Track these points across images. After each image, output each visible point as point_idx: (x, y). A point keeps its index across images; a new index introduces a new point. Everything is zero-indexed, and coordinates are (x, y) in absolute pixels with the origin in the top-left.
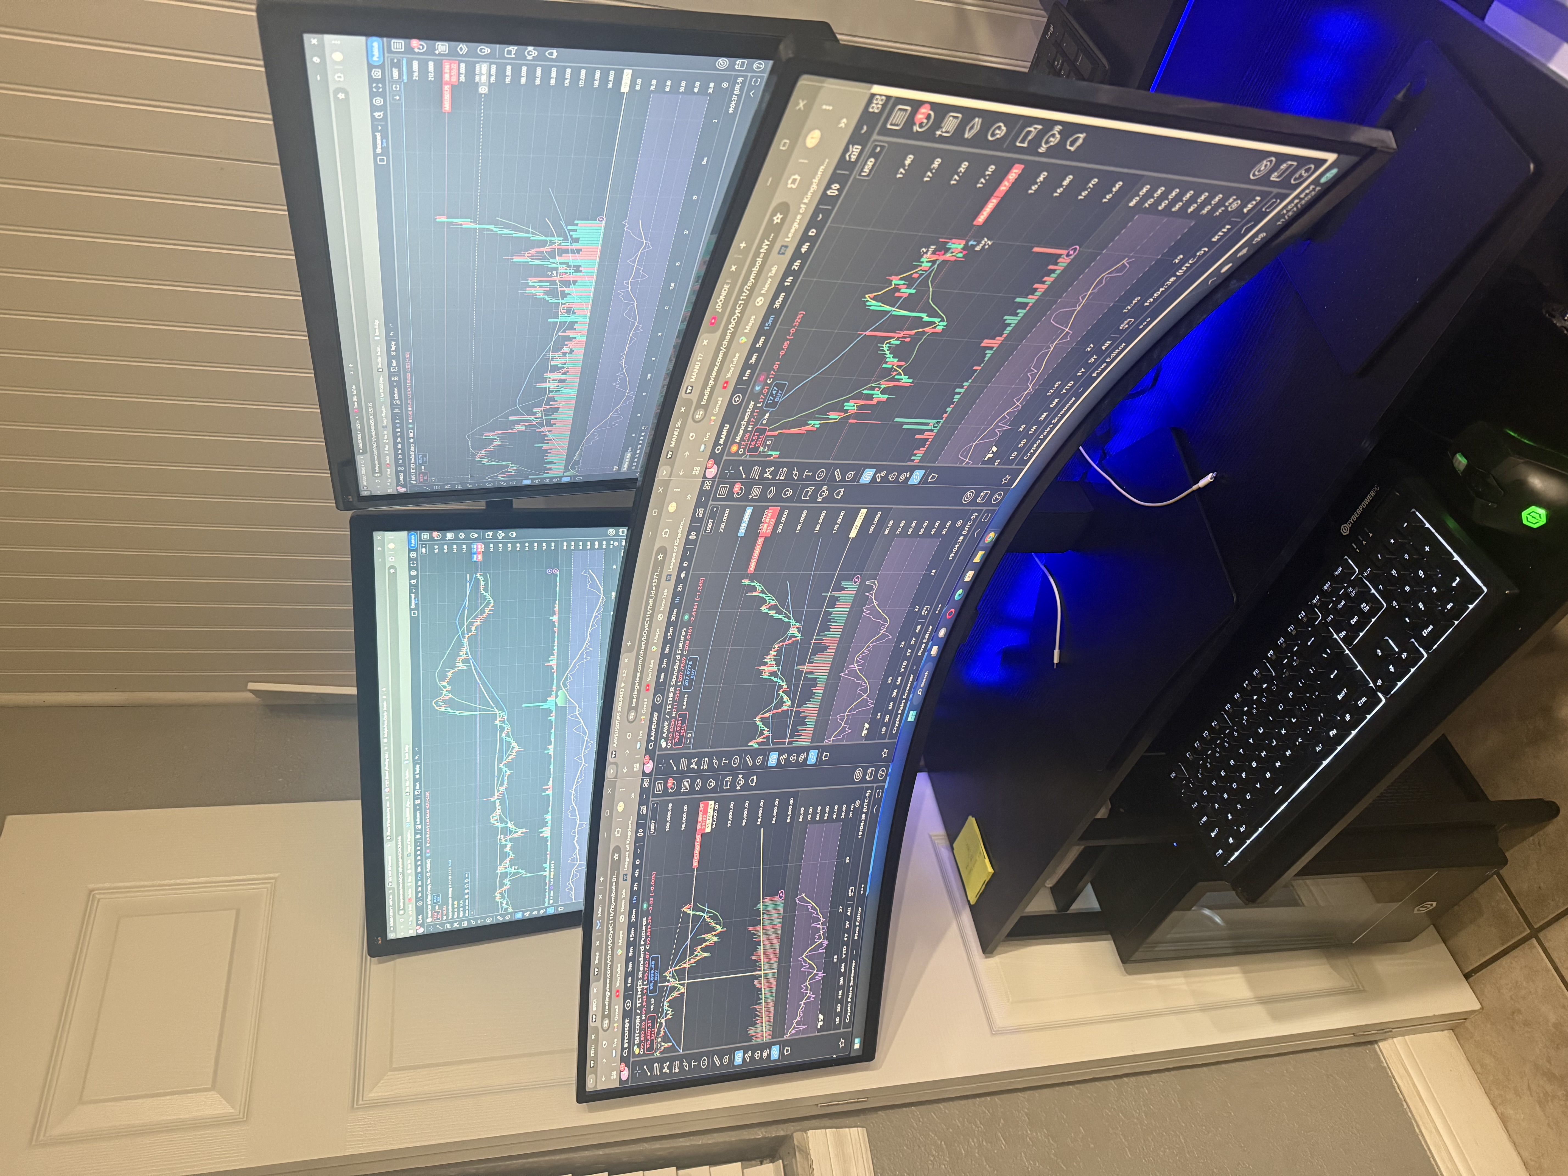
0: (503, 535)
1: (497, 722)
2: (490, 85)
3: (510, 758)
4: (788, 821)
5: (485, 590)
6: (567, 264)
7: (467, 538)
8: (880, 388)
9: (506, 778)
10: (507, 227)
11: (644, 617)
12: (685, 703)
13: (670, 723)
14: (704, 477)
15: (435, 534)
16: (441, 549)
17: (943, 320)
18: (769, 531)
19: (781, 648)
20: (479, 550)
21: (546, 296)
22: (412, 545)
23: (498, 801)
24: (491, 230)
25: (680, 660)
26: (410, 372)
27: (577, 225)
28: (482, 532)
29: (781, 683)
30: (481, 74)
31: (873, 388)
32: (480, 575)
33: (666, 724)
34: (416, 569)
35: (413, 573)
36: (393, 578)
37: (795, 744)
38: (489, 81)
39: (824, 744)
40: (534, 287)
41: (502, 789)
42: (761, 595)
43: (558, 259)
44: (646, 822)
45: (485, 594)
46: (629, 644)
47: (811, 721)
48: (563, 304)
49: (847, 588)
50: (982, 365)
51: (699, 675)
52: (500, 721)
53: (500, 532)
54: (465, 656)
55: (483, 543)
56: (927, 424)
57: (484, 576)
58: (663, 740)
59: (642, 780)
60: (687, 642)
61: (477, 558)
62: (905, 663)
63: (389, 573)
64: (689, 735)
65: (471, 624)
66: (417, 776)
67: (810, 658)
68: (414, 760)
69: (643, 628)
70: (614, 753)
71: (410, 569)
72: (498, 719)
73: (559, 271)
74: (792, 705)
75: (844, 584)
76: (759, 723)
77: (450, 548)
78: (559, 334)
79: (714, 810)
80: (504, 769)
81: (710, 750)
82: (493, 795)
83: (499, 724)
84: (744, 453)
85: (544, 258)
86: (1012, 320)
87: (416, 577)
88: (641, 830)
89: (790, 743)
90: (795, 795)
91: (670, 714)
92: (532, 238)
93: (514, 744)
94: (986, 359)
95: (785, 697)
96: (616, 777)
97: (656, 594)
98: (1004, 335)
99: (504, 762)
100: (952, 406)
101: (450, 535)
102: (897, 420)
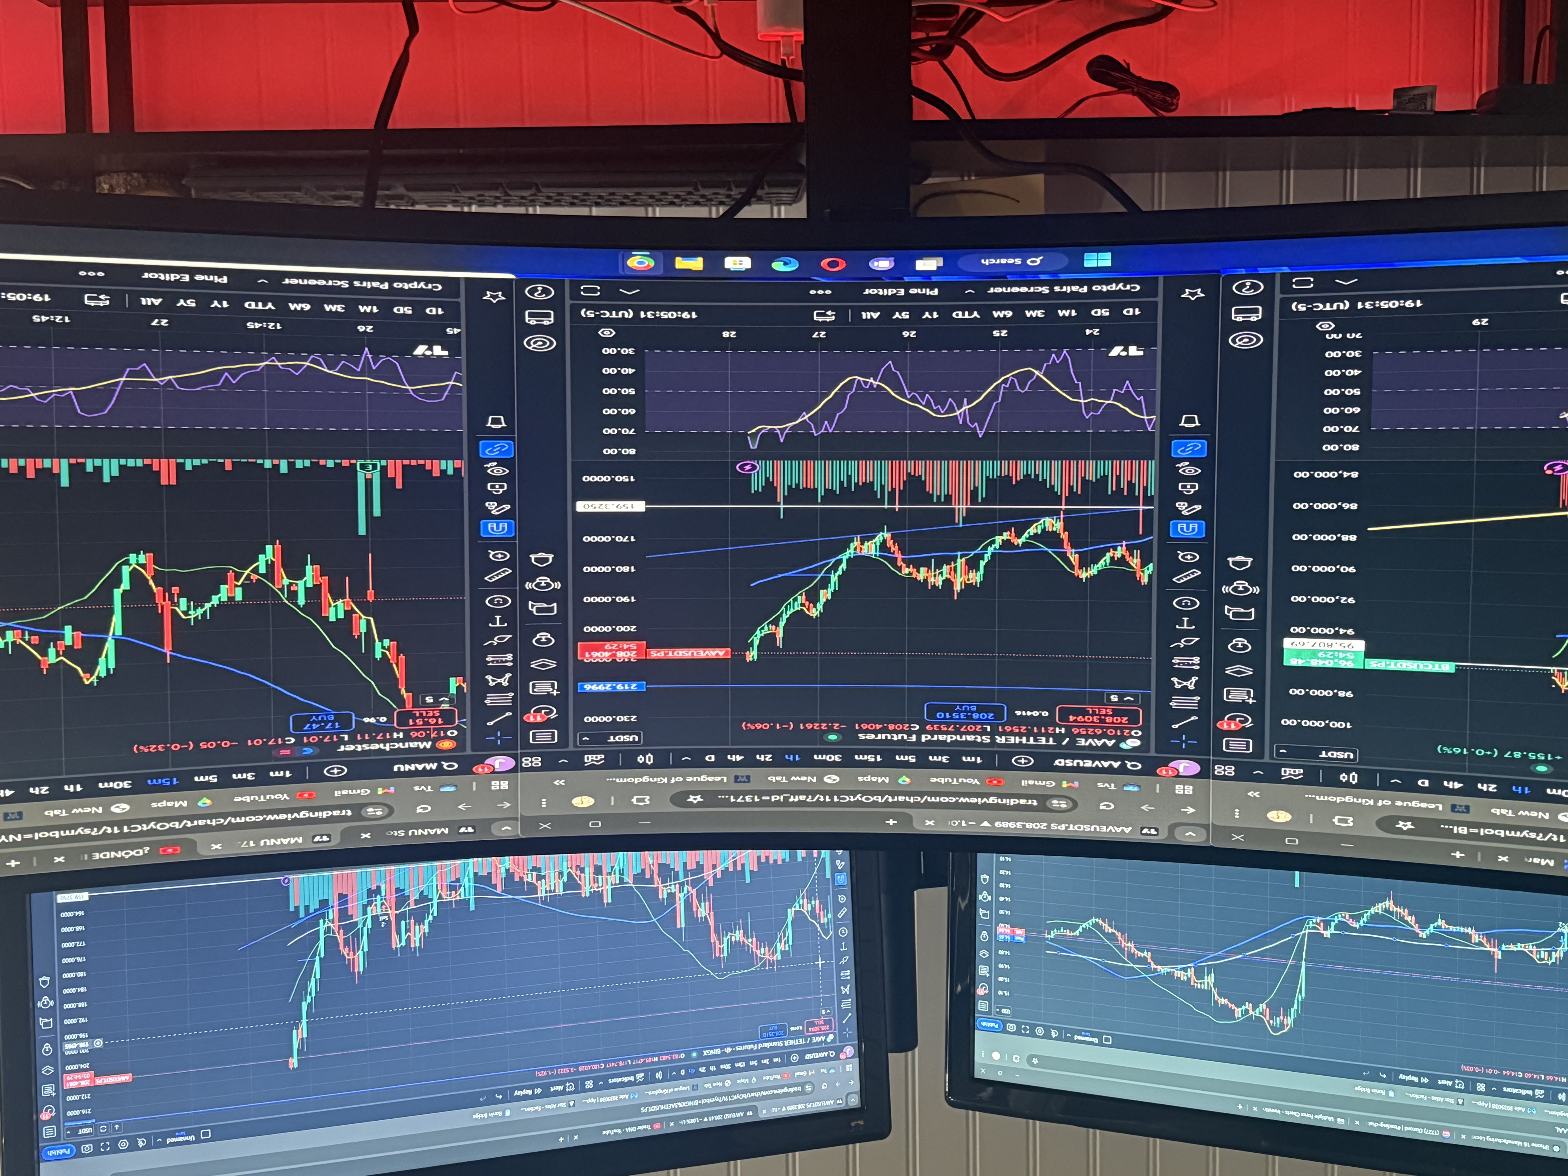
0: (985, 893)
1: (1327, 934)
2: (92, 1037)
3: (1408, 919)
4: (1355, 475)
5: (1073, 928)
6: (365, 908)
7: (988, 946)
8: (291, 584)
9: (1452, 929)
10: (304, 987)
11: (832, 804)
12: (1036, 714)
13: (1082, 736)
14: (514, 770)
15: (980, 992)
16: (1003, 986)
17: (127, 563)
18: (633, 645)
19: (908, 563)
20: (1008, 931)
21: (426, 922)
22: (997, 1026)
23: (1504, 947)
24: (310, 1005)
25: (932, 733)
26: (577, 1066)
27: (297, 908)
28: (979, 925)
29: (997, 545)
30: (78, 1048)
31: (293, 595)
32: (1049, 933)
33: (1082, 742)
34: (1033, 1027)
35: (1040, 1031)
36: (1046, 1062)
37: (1152, 491)
38: (86, 1038)
39: (1157, 431)
40: (408, 939)
41: (1476, 938)
42: (782, 624)
43: (358, 919)
44: (1323, 768)
45: (1080, 929)
46: (891, 822)
47: (1092, 470)
48: (440, 897)
49: (767, 479)
50: (220, 461)
51: (970, 697)
52: (1325, 929)
53: (980, 897)
54: (1191, 973)
55: (997, 925)
56: (369, 483)
57: (1050, 928)
58: (1123, 746)
59: (1216, 778)
60: (891, 727)
61: (1019, 935)
62: (958, 315)
63: (1037, 1066)
64: (1114, 698)
65: (1131, 956)
66: (1425, 1080)
67: (939, 502)
68: (1388, 1081)
69: (858, 804)
70: (1145, 831)
71: (1033, 1035)
72: (1322, 932)
73: (379, 913)
74: (1054, 513)
75: (756, 485)
76: (1094, 570)
77: (1003, 973)
78: (499, 891)
79: (1308, 635)
80: (1431, 929)
81: (1153, 658)
82: (1489, 955)
83: (1332, 930)
84: (458, 728)
85: (357, 936)
86: (111, 468)
87: (1047, 1029)
88: (1343, 777)
89: (1148, 500)
90: (1285, 470)
91: (1058, 738)
92: (322, 955)
93: (1379, 908)
94: (205, 461)
95: (1032, 531)
96: (1206, 827)
97: (779, 793)
98: (148, 461)
99: (1416, 928)
100: (322, 462)
101: (983, 971)
102: (362, 530)
